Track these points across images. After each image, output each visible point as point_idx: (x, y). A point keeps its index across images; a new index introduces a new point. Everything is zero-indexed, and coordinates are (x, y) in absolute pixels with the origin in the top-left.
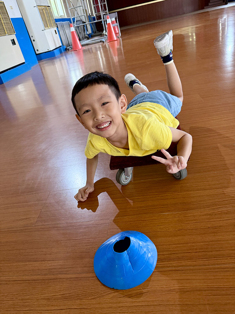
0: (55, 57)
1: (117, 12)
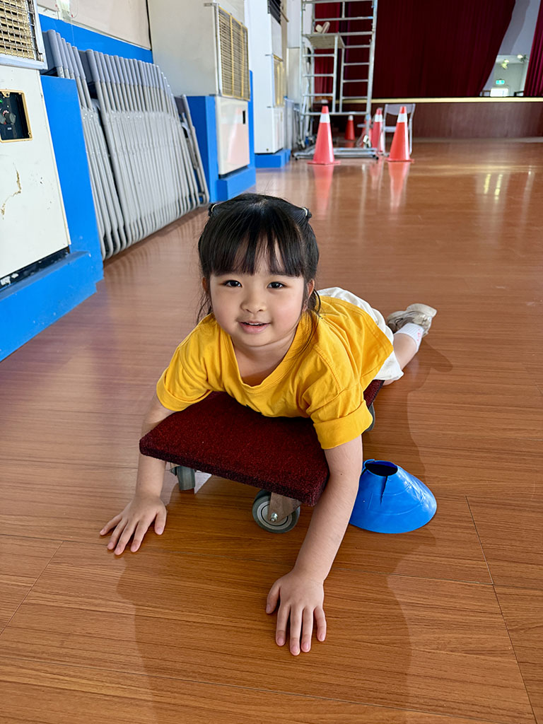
0: (277, 168)
1: (416, 103)
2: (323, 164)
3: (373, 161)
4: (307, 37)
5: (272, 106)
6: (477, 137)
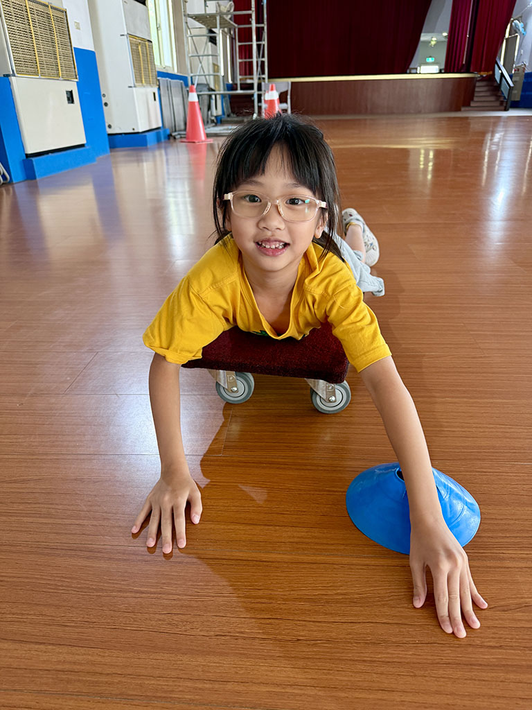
0: (145, 147)
2: (194, 142)
4: (192, 17)
5: (132, 85)
6: (392, 113)
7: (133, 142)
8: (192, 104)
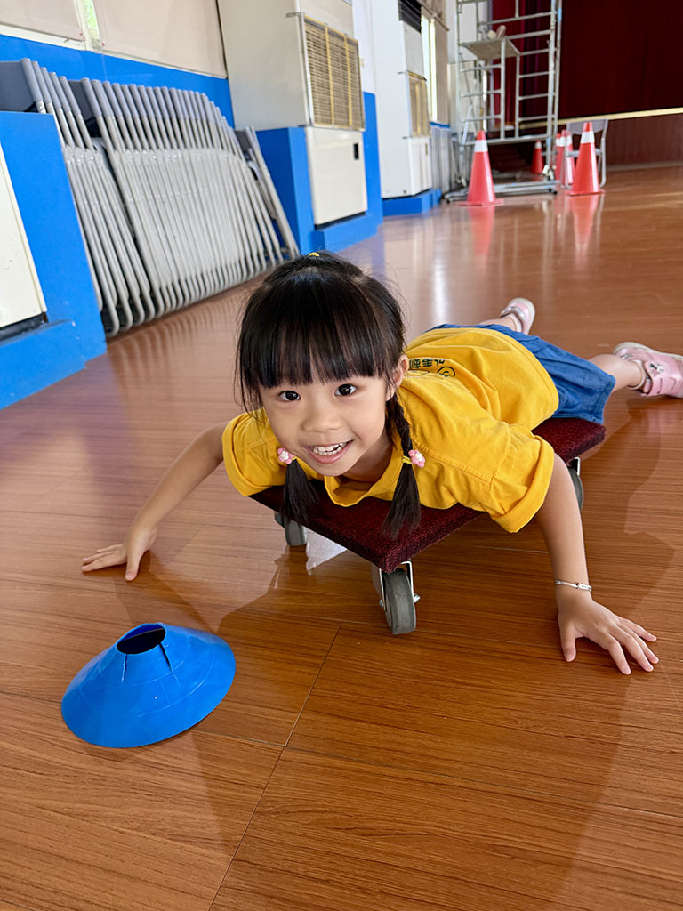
0: (418, 214)
1: (608, 121)
2: (481, 205)
3: (550, 197)
4: (466, 47)
5: (408, 135)
7: (403, 207)
8: (481, 154)
